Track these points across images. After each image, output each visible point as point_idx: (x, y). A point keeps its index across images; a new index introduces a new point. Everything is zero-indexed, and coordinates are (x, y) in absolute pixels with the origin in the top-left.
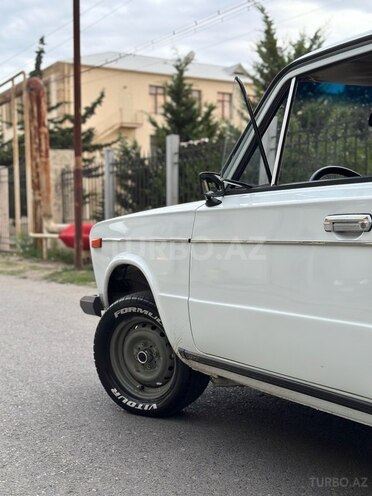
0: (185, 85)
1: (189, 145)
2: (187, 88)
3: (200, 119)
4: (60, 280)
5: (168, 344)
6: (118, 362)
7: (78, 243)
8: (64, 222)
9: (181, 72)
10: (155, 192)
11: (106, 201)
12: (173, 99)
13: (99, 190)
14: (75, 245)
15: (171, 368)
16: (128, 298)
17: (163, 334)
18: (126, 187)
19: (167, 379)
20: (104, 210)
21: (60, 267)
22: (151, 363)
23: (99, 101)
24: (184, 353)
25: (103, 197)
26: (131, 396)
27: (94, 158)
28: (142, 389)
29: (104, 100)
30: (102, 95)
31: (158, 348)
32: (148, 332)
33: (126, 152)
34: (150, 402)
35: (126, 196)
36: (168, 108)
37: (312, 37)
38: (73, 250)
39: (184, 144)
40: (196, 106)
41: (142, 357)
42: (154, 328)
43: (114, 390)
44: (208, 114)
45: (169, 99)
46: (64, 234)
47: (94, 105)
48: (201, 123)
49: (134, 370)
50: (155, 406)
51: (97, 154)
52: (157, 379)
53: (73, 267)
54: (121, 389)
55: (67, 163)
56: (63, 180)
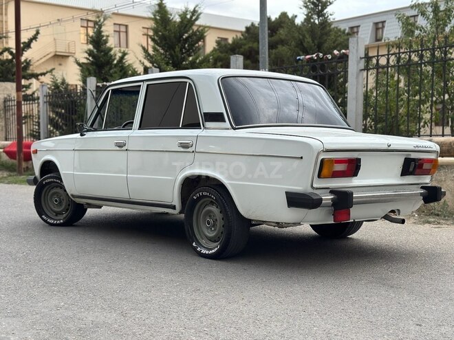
0: (103, 36)
1: (103, 85)
2: (105, 38)
3: (115, 62)
4: (7, 182)
5: (68, 194)
6: (45, 204)
7: (19, 156)
8: (6, 139)
9: (100, 27)
10: (79, 117)
11: (41, 121)
12: (94, 47)
13: (35, 112)
14: (17, 157)
15: (69, 205)
16: (49, 175)
17: (65, 191)
18: (57, 113)
19: (67, 210)
20: (39, 129)
21: (5, 174)
22: (60, 203)
23: (35, 38)
24: (72, 195)
25: (39, 118)
26: (51, 218)
27: (30, 84)
28: (56, 215)
29: (39, 36)
30: (38, 33)
31: (63, 197)
32: (58, 190)
33: (57, 87)
34: (60, 220)
35: (58, 120)
36: (90, 53)
37: (192, 10)
38: (15, 162)
39: (100, 84)
40: (112, 53)
41: (56, 201)
42: (61, 188)
43: (43, 216)
44: (122, 58)
45: (91, 47)
46: (8, 149)
47: (31, 41)
48: (116, 65)
49: (52, 207)
50: (62, 221)
51: (34, 81)
52: (63, 211)
53: (15, 173)
54: (47, 216)
55: (7, 93)
56: (5, 107)
